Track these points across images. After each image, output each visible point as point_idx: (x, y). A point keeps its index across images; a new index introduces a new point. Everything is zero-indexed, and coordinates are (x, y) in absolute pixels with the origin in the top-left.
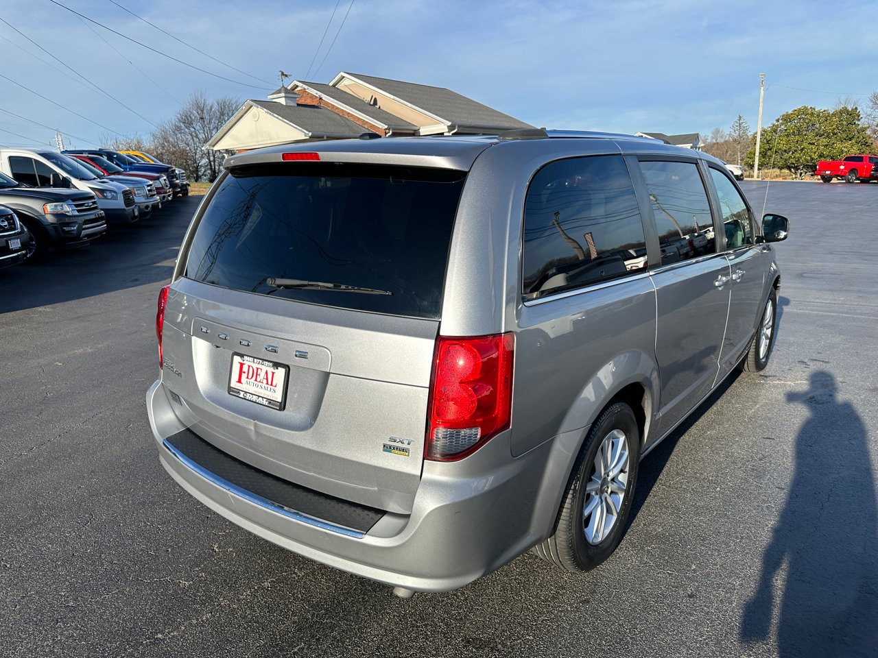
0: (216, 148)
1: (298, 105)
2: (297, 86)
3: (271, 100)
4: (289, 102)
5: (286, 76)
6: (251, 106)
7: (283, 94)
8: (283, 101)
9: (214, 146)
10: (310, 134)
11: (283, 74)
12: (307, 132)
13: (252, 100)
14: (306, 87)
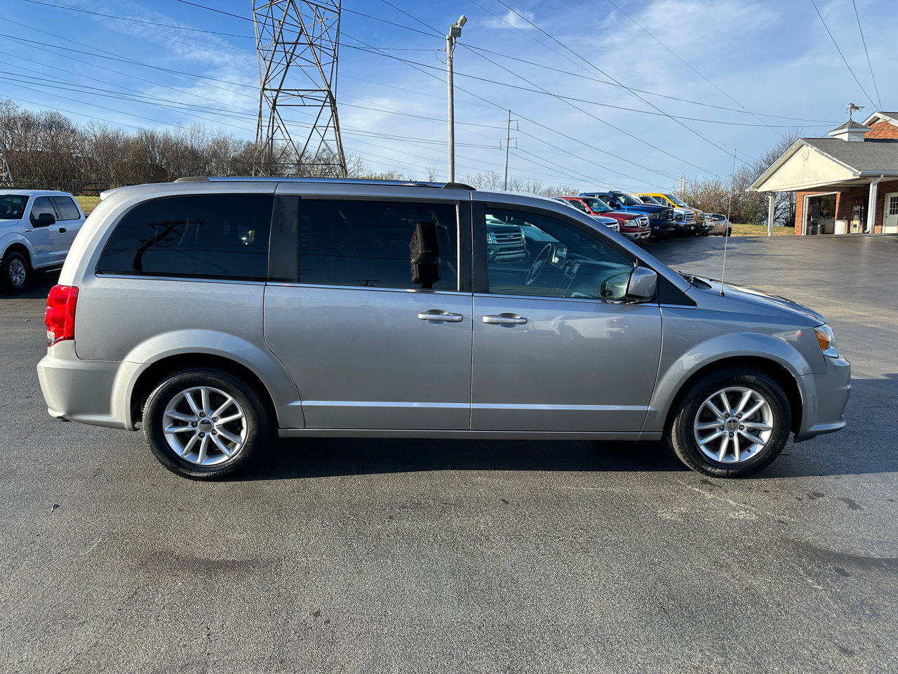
0: (760, 190)
1: (866, 140)
2: (879, 119)
3: (831, 137)
4: (853, 137)
5: (857, 108)
6: (803, 145)
7: (846, 130)
8: (845, 137)
9: (758, 188)
10: (860, 173)
11: (853, 106)
12: (857, 171)
13: (804, 139)
14: (888, 118)
